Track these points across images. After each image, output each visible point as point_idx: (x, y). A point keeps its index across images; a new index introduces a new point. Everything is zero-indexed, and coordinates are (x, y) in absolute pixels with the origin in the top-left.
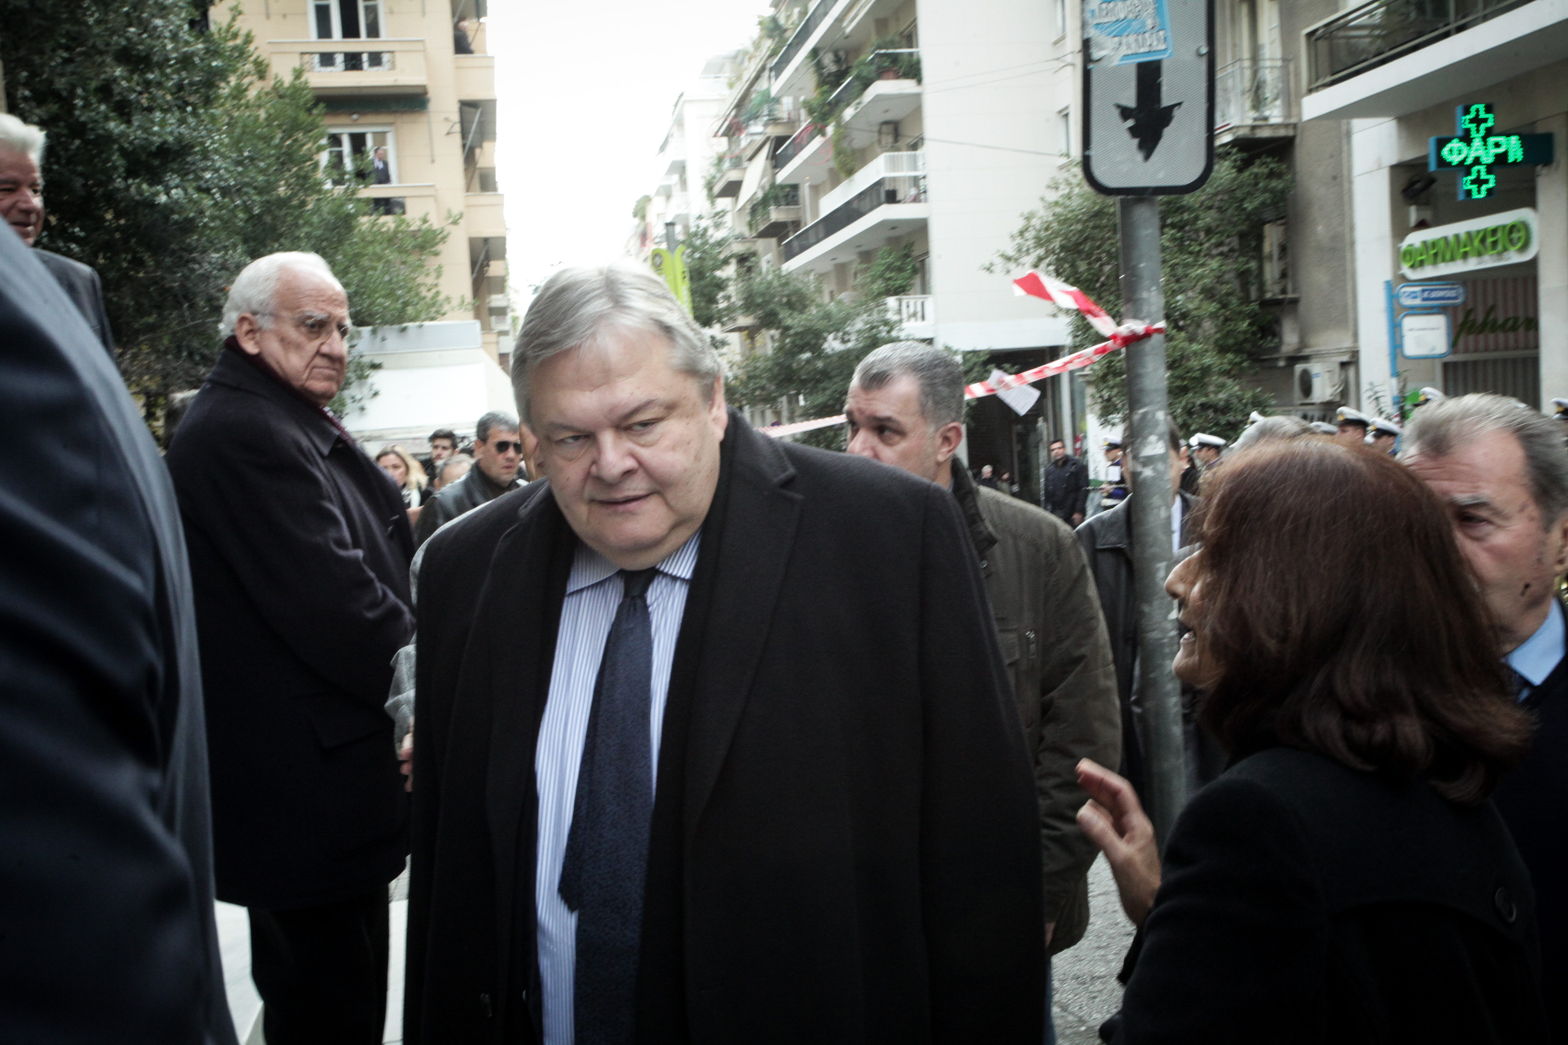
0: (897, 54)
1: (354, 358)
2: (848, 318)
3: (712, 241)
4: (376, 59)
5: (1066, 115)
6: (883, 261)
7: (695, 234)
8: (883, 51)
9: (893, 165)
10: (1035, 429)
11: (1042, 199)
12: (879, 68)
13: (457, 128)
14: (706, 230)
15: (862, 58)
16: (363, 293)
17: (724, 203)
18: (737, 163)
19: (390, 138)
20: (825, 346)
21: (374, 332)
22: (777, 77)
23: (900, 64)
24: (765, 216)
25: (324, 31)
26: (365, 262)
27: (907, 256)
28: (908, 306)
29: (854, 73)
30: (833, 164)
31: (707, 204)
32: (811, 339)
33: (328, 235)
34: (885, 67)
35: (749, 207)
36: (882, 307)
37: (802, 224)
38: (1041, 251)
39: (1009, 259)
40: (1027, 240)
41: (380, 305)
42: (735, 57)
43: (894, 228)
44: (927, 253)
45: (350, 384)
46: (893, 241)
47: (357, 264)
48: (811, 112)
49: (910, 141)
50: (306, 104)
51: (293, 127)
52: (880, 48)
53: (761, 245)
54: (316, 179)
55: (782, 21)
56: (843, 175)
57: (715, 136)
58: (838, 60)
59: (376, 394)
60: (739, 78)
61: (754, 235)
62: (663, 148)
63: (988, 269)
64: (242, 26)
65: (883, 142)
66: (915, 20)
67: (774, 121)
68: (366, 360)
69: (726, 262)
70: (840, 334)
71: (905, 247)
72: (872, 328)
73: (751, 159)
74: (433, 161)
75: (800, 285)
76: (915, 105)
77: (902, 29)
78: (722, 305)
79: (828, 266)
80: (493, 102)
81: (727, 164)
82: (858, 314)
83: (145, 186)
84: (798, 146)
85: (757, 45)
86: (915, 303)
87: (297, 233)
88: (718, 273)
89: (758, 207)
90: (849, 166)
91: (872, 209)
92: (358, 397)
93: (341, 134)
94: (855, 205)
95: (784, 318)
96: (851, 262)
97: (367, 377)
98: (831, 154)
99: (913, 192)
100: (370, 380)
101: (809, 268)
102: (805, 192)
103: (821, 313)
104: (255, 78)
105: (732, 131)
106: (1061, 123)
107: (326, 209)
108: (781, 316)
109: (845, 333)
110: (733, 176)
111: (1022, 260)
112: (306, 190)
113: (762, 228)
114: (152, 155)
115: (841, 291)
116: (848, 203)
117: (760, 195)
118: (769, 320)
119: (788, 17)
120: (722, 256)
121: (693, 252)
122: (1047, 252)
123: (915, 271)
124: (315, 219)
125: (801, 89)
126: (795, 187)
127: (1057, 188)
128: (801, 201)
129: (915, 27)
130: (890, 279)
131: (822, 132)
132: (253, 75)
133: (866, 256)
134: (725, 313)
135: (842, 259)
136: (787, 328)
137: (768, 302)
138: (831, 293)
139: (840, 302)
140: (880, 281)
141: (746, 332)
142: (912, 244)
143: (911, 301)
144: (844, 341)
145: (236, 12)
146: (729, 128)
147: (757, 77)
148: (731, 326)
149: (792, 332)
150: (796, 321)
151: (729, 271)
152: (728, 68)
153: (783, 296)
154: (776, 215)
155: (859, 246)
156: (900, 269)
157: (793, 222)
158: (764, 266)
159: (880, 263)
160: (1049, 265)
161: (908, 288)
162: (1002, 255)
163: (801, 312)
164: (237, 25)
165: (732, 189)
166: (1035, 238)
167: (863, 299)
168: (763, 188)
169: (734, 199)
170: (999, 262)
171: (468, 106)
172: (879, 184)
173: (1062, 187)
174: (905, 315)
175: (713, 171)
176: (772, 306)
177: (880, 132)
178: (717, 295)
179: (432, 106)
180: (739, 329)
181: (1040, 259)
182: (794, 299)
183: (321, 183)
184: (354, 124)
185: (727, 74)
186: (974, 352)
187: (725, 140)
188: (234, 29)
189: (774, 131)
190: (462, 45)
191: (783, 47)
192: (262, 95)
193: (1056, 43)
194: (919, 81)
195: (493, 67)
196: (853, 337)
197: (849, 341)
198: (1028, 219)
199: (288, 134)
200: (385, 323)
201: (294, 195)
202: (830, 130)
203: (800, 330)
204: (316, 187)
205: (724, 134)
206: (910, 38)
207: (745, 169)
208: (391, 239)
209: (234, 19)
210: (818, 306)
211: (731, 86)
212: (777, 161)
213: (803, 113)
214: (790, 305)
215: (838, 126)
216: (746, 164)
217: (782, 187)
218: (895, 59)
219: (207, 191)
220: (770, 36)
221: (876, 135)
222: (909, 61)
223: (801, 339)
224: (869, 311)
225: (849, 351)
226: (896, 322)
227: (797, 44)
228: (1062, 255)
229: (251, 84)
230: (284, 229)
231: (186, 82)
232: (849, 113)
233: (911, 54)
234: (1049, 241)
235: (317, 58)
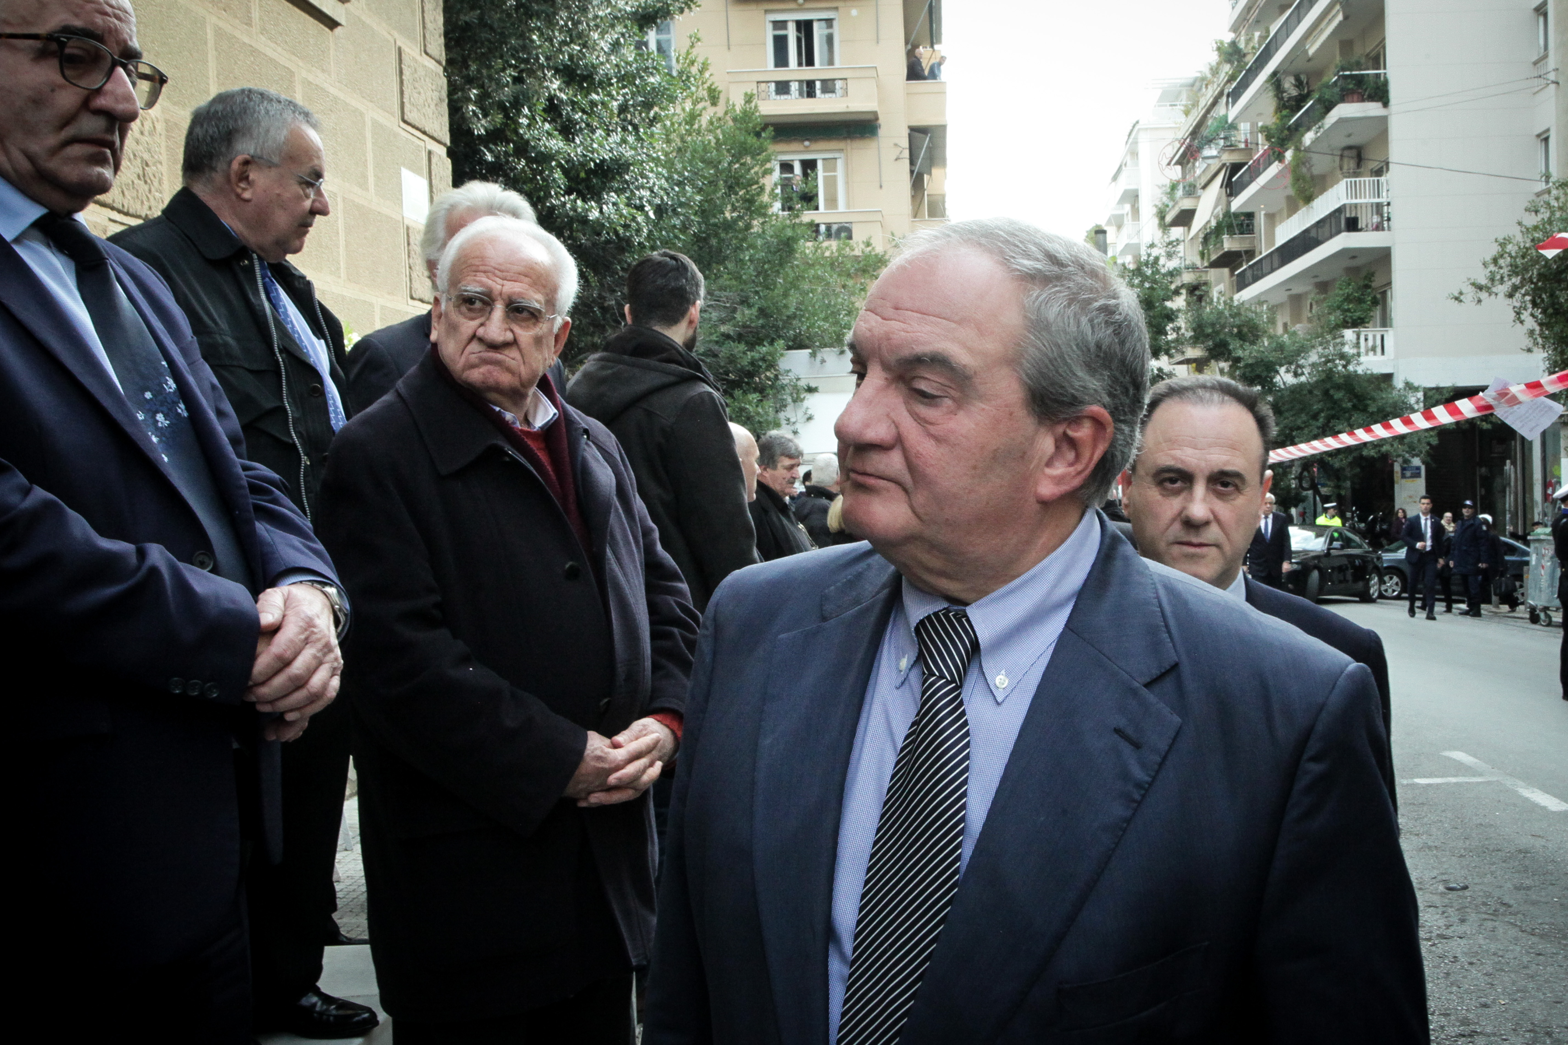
0: (1363, 75)
1: (791, 380)
2: (1302, 350)
3: (1163, 271)
4: (828, 86)
5: (1546, 140)
6: (1341, 292)
7: (1146, 264)
8: (1348, 73)
9: (1354, 190)
10: (1501, 471)
11: (1520, 224)
12: (1342, 90)
13: (906, 154)
14: (1157, 259)
15: (1325, 79)
16: (803, 316)
17: (1177, 232)
18: (1191, 191)
19: (840, 164)
20: (1277, 379)
21: (813, 355)
22: (1234, 103)
23: (1365, 87)
24: (1218, 245)
25: (781, 60)
26: (806, 286)
27: (1367, 286)
28: (1366, 340)
29: (1316, 96)
30: (1291, 191)
31: (1159, 233)
32: (1263, 371)
33: (770, 257)
34: (1349, 89)
35: (1201, 235)
36: (1338, 341)
37: (1257, 253)
38: (1516, 280)
39: (1480, 288)
40: (1501, 268)
41: (819, 327)
42: (1192, 85)
43: (1354, 257)
44: (1389, 284)
45: (785, 406)
46: (1352, 271)
47: (797, 288)
48: (1268, 138)
49: (1374, 165)
50: (754, 128)
51: (741, 151)
52: (1343, 69)
53: (1213, 275)
54: (762, 202)
55: (1242, 45)
56: (1301, 203)
57: (1169, 164)
58: (1299, 84)
59: (810, 418)
60: (1195, 104)
61: (1206, 264)
62: (1115, 178)
63: (1456, 299)
64: (700, 53)
65: (1345, 167)
66: (1384, 39)
67: (1230, 147)
68: (802, 383)
69: (1177, 292)
70: (1293, 367)
71: (1365, 278)
72: (1329, 361)
73: (1204, 187)
74: (881, 187)
75: (1252, 315)
76: (1381, 126)
77: (1368, 51)
78: (1171, 336)
79: (1282, 297)
80: (943, 128)
81: (1179, 193)
82: (1313, 347)
83: (579, 203)
84: (1255, 172)
85: (1215, 71)
86: (1374, 337)
87: (742, 256)
88: (1169, 304)
89: (1211, 236)
90: (1307, 193)
91: (1331, 236)
92: (793, 420)
93: (793, 161)
94: (1313, 234)
95: (1234, 349)
96: (1306, 293)
97: (802, 400)
98: (1289, 180)
99: (1376, 219)
100: (806, 403)
101: (1263, 298)
102: (1261, 221)
103: (1274, 345)
104: (708, 103)
105: (1187, 157)
106: (1541, 147)
107: (770, 232)
108: (1231, 347)
109: (1298, 366)
110: (1187, 204)
111: (1494, 290)
112: (752, 212)
113: (1214, 257)
114: (590, 172)
115: (1294, 323)
116: (1306, 231)
117: (1213, 223)
118: (1219, 351)
119: (1249, 40)
120: (1173, 287)
121: (1142, 282)
122: (1523, 279)
123: (1375, 302)
124: (759, 242)
125: (1260, 114)
126: (1250, 216)
127: (1536, 212)
128: (1256, 230)
129: (1384, 48)
130: (1348, 310)
131: (1280, 158)
132: (706, 101)
133: (1323, 287)
134: (1173, 345)
135: (1297, 289)
136: (1238, 360)
137: (1217, 333)
138: (1285, 325)
139: (1294, 333)
140: (1338, 313)
141: (1194, 365)
142: (1373, 274)
143: (1371, 333)
144: (1296, 375)
145: (695, 40)
146: (1184, 155)
147: (1215, 103)
148: (1180, 358)
149: (1241, 365)
150: (1247, 353)
151: (1179, 303)
152: (1184, 96)
153: (1233, 327)
154: (1229, 244)
155: (1316, 276)
156: (1360, 301)
157: (1246, 252)
158: (1215, 294)
159: (1337, 294)
160: (1524, 295)
161: (1367, 320)
162: (1473, 284)
163: (1253, 343)
164: (694, 52)
165: (1185, 218)
166: (1511, 265)
167: (1320, 330)
168: (1217, 217)
169: (1186, 228)
170: (1469, 291)
171: (917, 132)
172: (1339, 211)
173: (1542, 210)
174: (1363, 350)
175: (1165, 199)
176: (1222, 336)
177: (1342, 156)
178: (1165, 326)
179: (881, 132)
180: (1188, 362)
181: (1515, 288)
182: (1245, 330)
183: (766, 207)
184: (807, 150)
185: (1184, 100)
186: (1438, 389)
187: (1179, 168)
188: (692, 56)
189: (1229, 158)
190: (914, 72)
191: (1241, 72)
192: (714, 120)
193: (1535, 63)
194: (1386, 104)
195: (945, 93)
196: (1306, 371)
197: (1303, 374)
198: (1503, 245)
199: (737, 158)
200: (824, 345)
201: (740, 218)
202: (1289, 155)
203: (1250, 361)
204: (762, 211)
205: (1178, 163)
206: (1377, 59)
207: (1199, 197)
208: (833, 264)
209: (692, 46)
210: (1270, 337)
211: (1187, 113)
212: (1232, 188)
213: (1261, 138)
214: (1241, 336)
215: (1297, 149)
216: (1200, 192)
217: (1236, 215)
218: (1360, 81)
219: (641, 208)
220: (1229, 61)
221: (1337, 159)
222: (1376, 83)
223: (1253, 370)
224: (1325, 344)
225: (1301, 385)
226: (1354, 355)
227: (1256, 69)
228: (1540, 284)
229: (704, 108)
230: (728, 252)
231: (631, 103)
232: (1308, 138)
233: (1378, 76)
234: (1526, 269)
235: (773, 86)
